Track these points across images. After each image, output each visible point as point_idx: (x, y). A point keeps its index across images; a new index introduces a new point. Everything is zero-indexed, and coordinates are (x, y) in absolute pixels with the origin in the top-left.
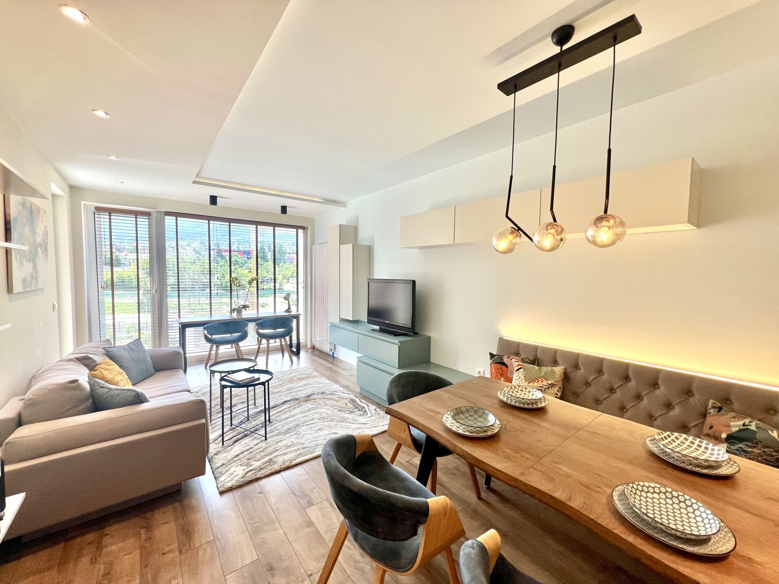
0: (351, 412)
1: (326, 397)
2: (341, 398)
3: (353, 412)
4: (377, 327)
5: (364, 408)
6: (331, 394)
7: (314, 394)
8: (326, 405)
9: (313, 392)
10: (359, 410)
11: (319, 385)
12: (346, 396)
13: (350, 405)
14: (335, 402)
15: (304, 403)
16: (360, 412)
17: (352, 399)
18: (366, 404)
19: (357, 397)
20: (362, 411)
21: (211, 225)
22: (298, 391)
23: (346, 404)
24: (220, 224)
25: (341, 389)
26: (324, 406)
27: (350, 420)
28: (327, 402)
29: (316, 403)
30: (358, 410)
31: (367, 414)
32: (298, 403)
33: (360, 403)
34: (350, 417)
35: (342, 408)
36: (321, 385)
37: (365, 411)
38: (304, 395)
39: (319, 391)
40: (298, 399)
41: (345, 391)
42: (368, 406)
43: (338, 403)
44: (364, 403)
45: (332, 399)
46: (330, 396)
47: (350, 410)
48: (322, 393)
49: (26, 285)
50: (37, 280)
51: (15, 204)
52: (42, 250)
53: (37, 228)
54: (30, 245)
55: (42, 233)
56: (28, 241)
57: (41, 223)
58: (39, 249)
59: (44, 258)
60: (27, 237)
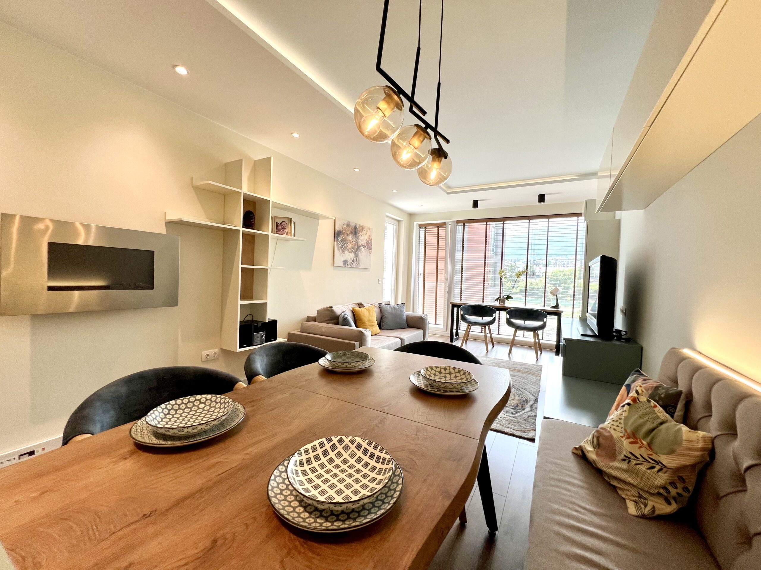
6: (517, 389)
11: (521, 380)
21: (488, 226)
24: (495, 224)
36: (523, 381)
49: (347, 264)
50: (358, 263)
51: (340, 224)
52: (365, 249)
53: (360, 237)
54: (353, 245)
55: (365, 239)
56: (350, 243)
57: (364, 234)
58: (361, 247)
59: (367, 253)
60: (350, 241)
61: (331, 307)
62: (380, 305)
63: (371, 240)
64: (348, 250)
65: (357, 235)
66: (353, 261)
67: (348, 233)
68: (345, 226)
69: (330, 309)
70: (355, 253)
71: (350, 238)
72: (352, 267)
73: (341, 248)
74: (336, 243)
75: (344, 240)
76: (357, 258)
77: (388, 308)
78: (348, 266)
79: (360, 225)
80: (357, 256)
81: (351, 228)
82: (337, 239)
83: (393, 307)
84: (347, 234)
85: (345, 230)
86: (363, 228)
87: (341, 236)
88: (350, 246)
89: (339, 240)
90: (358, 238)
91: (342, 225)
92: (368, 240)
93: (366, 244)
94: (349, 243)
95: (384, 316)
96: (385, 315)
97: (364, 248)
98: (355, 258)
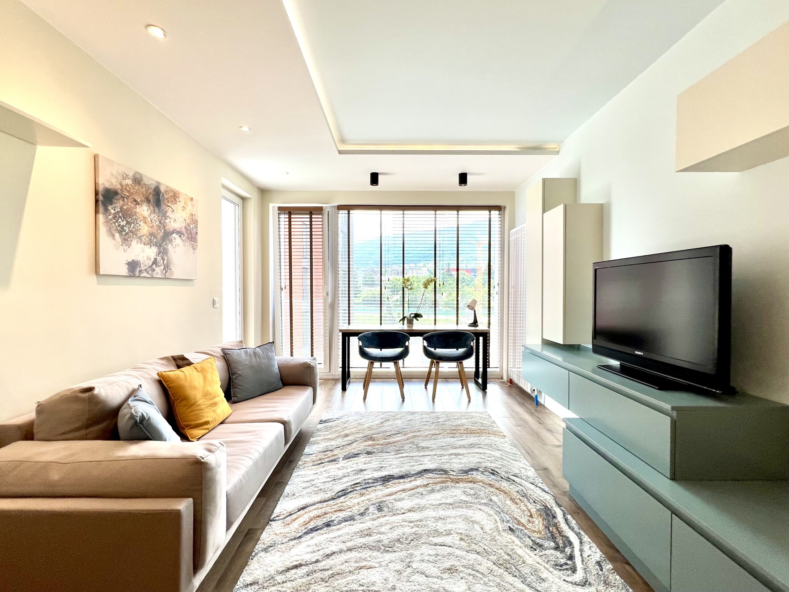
0: (536, 546)
1: (497, 485)
2: (525, 496)
3: (541, 546)
4: (615, 363)
5: (570, 543)
6: (508, 479)
7: (477, 470)
8: (490, 503)
9: (478, 465)
10: (557, 548)
11: (493, 453)
12: (538, 493)
13: (539, 523)
14: (509, 502)
15: (453, 484)
16: (558, 554)
17: (546, 507)
18: (578, 534)
19: (559, 506)
20: (562, 552)
22: (456, 455)
23: (531, 516)
25: (531, 473)
26: (485, 504)
27: (526, 570)
28: (494, 498)
29: (472, 492)
30: (552, 544)
31: (574, 570)
32: (443, 482)
33: (563, 526)
34: (529, 561)
35: (519, 523)
36: (497, 454)
37: (571, 557)
38: (460, 467)
39: (489, 465)
40: (445, 472)
41: (538, 481)
42: (581, 543)
43: (513, 507)
44: (572, 529)
45: (505, 493)
46: (504, 485)
47: (535, 536)
48: (493, 472)
49: (138, 269)
50: (167, 267)
51: (112, 174)
52: (184, 238)
53: (169, 213)
54: (152, 227)
55: (182, 219)
56: (145, 223)
57: (180, 209)
58: (174, 235)
59: (187, 247)
60: (145, 218)
61: (91, 389)
62: (224, 353)
63: (196, 222)
64: (140, 238)
65: (163, 207)
66: (155, 262)
67: (139, 200)
68: (129, 182)
69: (86, 395)
70: (159, 245)
71: (144, 210)
72: (152, 278)
73: (120, 232)
74: (101, 217)
75: (126, 214)
76: (165, 258)
77: (243, 355)
78: (142, 275)
79: (168, 187)
80: (163, 252)
81: (147, 191)
82: (106, 210)
83: (252, 353)
84: (135, 201)
85: (129, 192)
86: (175, 196)
87: (118, 204)
88: (144, 229)
89: (113, 211)
90: (164, 215)
91: (120, 178)
92: (188, 221)
93: (184, 230)
94: (142, 223)
95: (235, 373)
96: (239, 372)
97: (180, 236)
98: (159, 258)
